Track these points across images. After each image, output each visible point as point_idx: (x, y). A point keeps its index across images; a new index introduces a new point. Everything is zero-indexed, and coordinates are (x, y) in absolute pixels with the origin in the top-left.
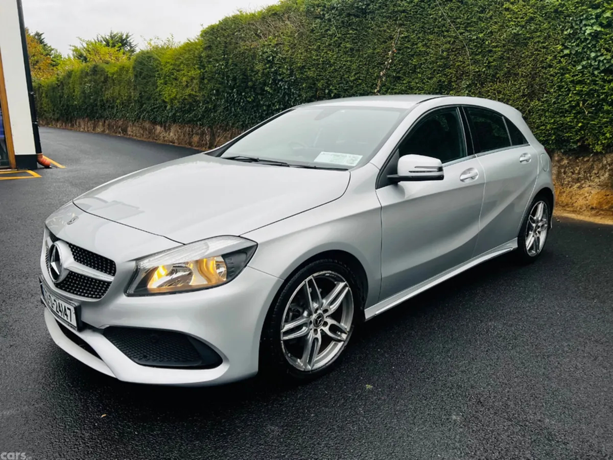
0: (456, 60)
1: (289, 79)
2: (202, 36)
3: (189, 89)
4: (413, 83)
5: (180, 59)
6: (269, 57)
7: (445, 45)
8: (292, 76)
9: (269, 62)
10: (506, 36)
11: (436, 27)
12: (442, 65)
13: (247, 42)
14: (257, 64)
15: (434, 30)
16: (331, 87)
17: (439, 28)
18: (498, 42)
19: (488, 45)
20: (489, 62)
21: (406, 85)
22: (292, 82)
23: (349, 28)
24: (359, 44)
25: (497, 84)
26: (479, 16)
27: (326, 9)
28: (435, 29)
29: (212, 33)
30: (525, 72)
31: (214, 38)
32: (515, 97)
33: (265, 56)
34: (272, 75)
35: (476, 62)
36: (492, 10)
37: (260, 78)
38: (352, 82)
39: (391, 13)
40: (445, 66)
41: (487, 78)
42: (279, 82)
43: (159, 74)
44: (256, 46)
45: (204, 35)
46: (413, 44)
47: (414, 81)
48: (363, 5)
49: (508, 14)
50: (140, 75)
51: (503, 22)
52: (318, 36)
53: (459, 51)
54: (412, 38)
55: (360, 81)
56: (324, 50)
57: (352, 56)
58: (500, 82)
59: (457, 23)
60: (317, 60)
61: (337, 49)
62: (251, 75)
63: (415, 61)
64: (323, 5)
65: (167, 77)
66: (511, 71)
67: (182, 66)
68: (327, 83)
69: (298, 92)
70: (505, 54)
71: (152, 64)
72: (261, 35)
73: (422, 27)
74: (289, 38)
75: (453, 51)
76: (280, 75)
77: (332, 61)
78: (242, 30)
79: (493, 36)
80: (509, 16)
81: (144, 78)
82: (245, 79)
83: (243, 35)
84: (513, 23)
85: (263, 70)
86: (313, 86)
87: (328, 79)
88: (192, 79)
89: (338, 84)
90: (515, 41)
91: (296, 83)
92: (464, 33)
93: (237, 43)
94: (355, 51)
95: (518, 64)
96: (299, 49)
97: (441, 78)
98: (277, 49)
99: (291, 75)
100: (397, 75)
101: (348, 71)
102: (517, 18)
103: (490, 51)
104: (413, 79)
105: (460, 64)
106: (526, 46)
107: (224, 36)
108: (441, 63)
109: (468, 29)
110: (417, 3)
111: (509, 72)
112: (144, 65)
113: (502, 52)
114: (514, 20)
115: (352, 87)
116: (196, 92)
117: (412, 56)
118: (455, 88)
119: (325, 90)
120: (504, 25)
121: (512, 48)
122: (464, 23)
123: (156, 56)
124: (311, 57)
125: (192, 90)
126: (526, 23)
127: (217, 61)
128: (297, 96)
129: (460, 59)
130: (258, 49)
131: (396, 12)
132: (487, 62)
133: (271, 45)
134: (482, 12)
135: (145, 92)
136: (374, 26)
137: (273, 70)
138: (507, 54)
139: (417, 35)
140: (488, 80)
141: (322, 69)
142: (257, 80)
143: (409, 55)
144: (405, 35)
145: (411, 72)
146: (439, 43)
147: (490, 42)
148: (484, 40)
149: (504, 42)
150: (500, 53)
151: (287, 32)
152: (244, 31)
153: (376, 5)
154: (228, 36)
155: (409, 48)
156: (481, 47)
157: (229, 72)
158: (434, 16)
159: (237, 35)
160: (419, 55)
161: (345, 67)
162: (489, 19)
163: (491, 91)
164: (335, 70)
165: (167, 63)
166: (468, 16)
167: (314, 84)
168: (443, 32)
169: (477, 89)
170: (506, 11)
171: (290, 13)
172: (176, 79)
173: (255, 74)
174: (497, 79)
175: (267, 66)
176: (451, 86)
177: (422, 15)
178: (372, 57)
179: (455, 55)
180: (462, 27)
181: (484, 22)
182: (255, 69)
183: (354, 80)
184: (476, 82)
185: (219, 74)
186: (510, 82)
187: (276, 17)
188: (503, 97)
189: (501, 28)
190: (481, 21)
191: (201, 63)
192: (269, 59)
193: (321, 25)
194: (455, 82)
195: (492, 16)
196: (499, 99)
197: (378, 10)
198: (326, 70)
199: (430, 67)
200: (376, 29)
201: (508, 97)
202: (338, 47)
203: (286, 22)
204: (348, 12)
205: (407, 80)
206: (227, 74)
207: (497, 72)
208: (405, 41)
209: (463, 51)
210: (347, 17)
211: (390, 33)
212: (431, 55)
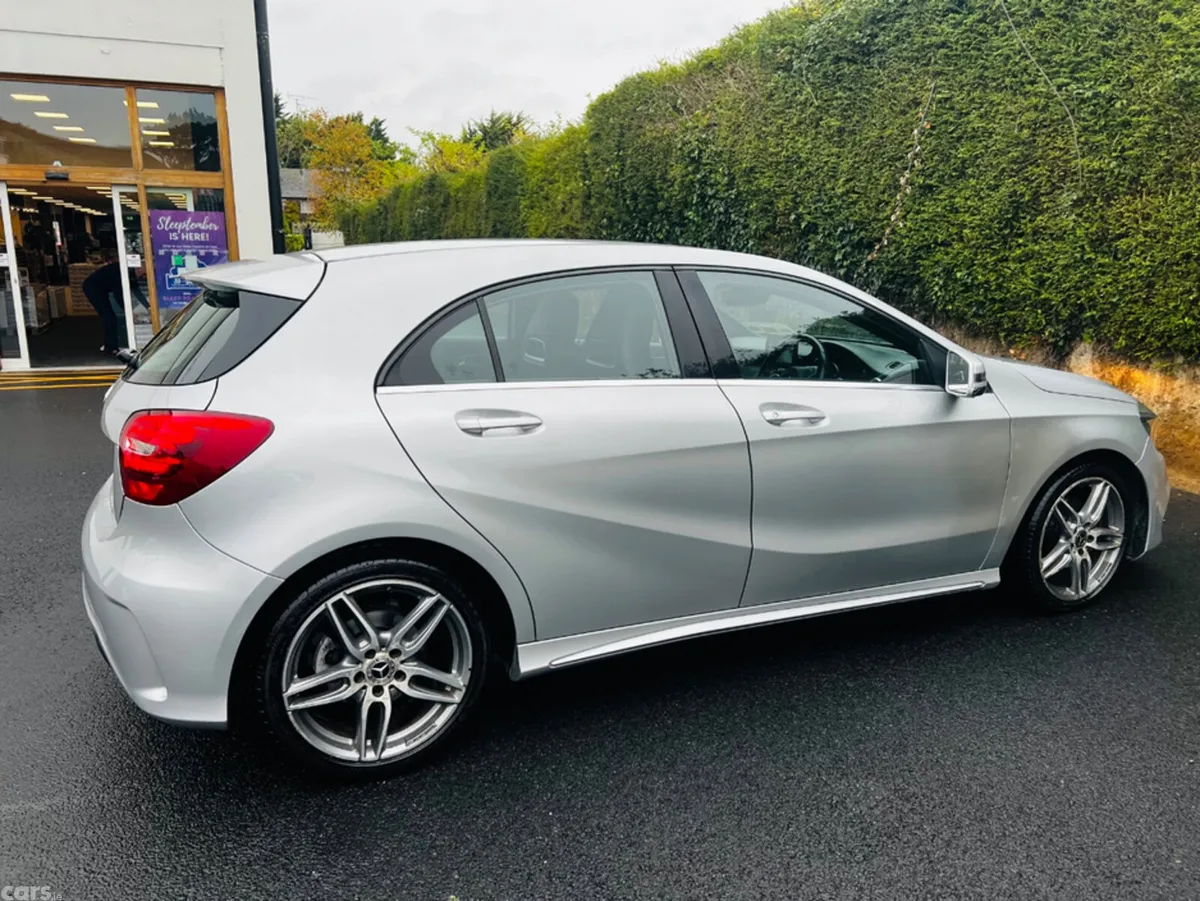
0: (1051, 146)
1: (727, 194)
2: (589, 116)
3: (566, 215)
4: (957, 200)
5: (555, 160)
6: (693, 151)
7: (1027, 114)
8: (732, 189)
9: (693, 159)
10: (1162, 89)
11: (1008, 76)
12: (1018, 158)
13: (658, 124)
14: (672, 166)
15: (1003, 82)
16: (800, 210)
17: (1015, 77)
18: (1143, 102)
19: (1121, 110)
20: (1123, 150)
21: (943, 203)
22: (732, 199)
23: (837, 86)
24: (856, 118)
25: (1141, 197)
26: (1103, 47)
27: (796, 51)
28: (1007, 80)
29: (602, 109)
31: (604, 118)
32: (1183, 227)
33: (686, 150)
34: (697, 186)
35: (1094, 150)
36: (1132, 30)
37: (677, 193)
38: (839, 198)
39: (917, 51)
40: (1026, 160)
41: (1118, 184)
42: (709, 200)
43: (523, 190)
44: (673, 130)
45: (591, 112)
46: (960, 114)
47: (961, 194)
48: (863, 38)
49: (1167, 38)
50: (495, 192)
51: (1156, 56)
52: (778, 106)
53: (1057, 126)
54: (958, 102)
55: (855, 196)
56: (788, 134)
57: (841, 145)
58: (1148, 194)
59: (1054, 64)
60: (777, 155)
61: (813, 131)
62: (661, 189)
63: (962, 152)
64: (791, 42)
65: (535, 195)
66: (1175, 169)
67: (556, 174)
68: (793, 200)
69: (742, 220)
70: (1160, 129)
71: (512, 171)
72: (683, 109)
73: (981, 77)
74: (730, 112)
75: (1045, 127)
76: (712, 186)
77: (803, 155)
78: (650, 101)
79: (1133, 90)
80: (1170, 42)
81: (500, 197)
82: (652, 195)
83: (651, 111)
84: (1179, 58)
85: (683, 176)
86: (769, 208)
87: (795, 193)
88: (571, 199)
89: (814, 203)
90: (1182, 99)
91: (739, 201)
92: (1068, 84)
93: (641, 127)
94: (846, 134)
95: (1189, 152)
96: (746, 133)
97: (1016, 187)
98: (708, 135)
99: (730, 185)
100: (928, 182)
101: (833, 177)
102: (1187, 46)
103: (1126, 124)
104: (960, 191)
105: (1057, 153)
107: (620, 114)
108: (1015, 154)
109: (1077, 76)
110: (972, 26)
111: (1169, 170)
112: (502, 173)
113: (1152, 126)
115: (838, 209)
116: (577, 222)
117: (959, 139)
118: (1048, 208)
119: (790, 215)
120: (1158, 63)
121: (1175, 115)
122: (1069, 64)
123: (520, 156)
124: (766, 149)
125: (571, 218)
127: (608, 163)
128: (741, 227)
129: (1060, 143)
130: (676, 137)
131: (929, 47)
132: (1119, 148)
133: (697, 127)
134: (1109, 36)
135: (501, 223)
136: (885, 79)
137: (699, 176)
138: (1164, 129)
139: (969, 94)
140: (1121, 189)
141: (786, 172)
142: (671, 197)
143: (952, 138)
144: (945, 96)
145: (954, 174)
146: (1014, 111)
147: (1125, 102)
148: (1111, 99)
149: (1156, 102)
150: (1148, 128)
151: (727, 101)
152: (654, 102)
153: (889, 36)
154: (627, 113)
155: (951, 123)
156: (1106, 114)
157: (626, 184)
158: (1006, 51)
159: (641, 111)
160: (973, 137)
161: (826, 168)
162: (1124, 52)
163: (1126, 214)
164: (809, 174)
165: (536, 167)
166: (1079, 47)
167: (771, 203)
168: (1023, 84)
169: (1096, 211)
170: (1164, 31)
171: (736, 61)
172: (546, 198)
174: (1142, 186)
175: (690, 169)
176: (1039, 205)
177: (979, 50)
178: (879, 144)
179: (1049, 136)
180: (1065, 72)
181: (1112, 59)
182: (669, 177)
183: (843, 194)
184: (1094, 195)
185: (610, 186)
186: (1171, 195)
187: (712, 71)
188: (1155, 227)
189: (1152, 69)
190: (1106, 55)
191: (586, 166)
192: (692, 155)
193: (786, 83)
194: (1047, 194)
195: (1131, 44)
196: (1146, 234)
197: (894, 45)
198: (792, 175)
199: (994, 163)
200: (886, 87)
201: (1166, 229)
202: (816, 127)
203: (727, 81)
204: (835, 52)
205: (947, 192)
206: (622, 186)
207: (1141, 171)
208: (945, 108)
209: (1066, 126)
210: (835, 63)
211: (914, 92)
212: (998, 137)
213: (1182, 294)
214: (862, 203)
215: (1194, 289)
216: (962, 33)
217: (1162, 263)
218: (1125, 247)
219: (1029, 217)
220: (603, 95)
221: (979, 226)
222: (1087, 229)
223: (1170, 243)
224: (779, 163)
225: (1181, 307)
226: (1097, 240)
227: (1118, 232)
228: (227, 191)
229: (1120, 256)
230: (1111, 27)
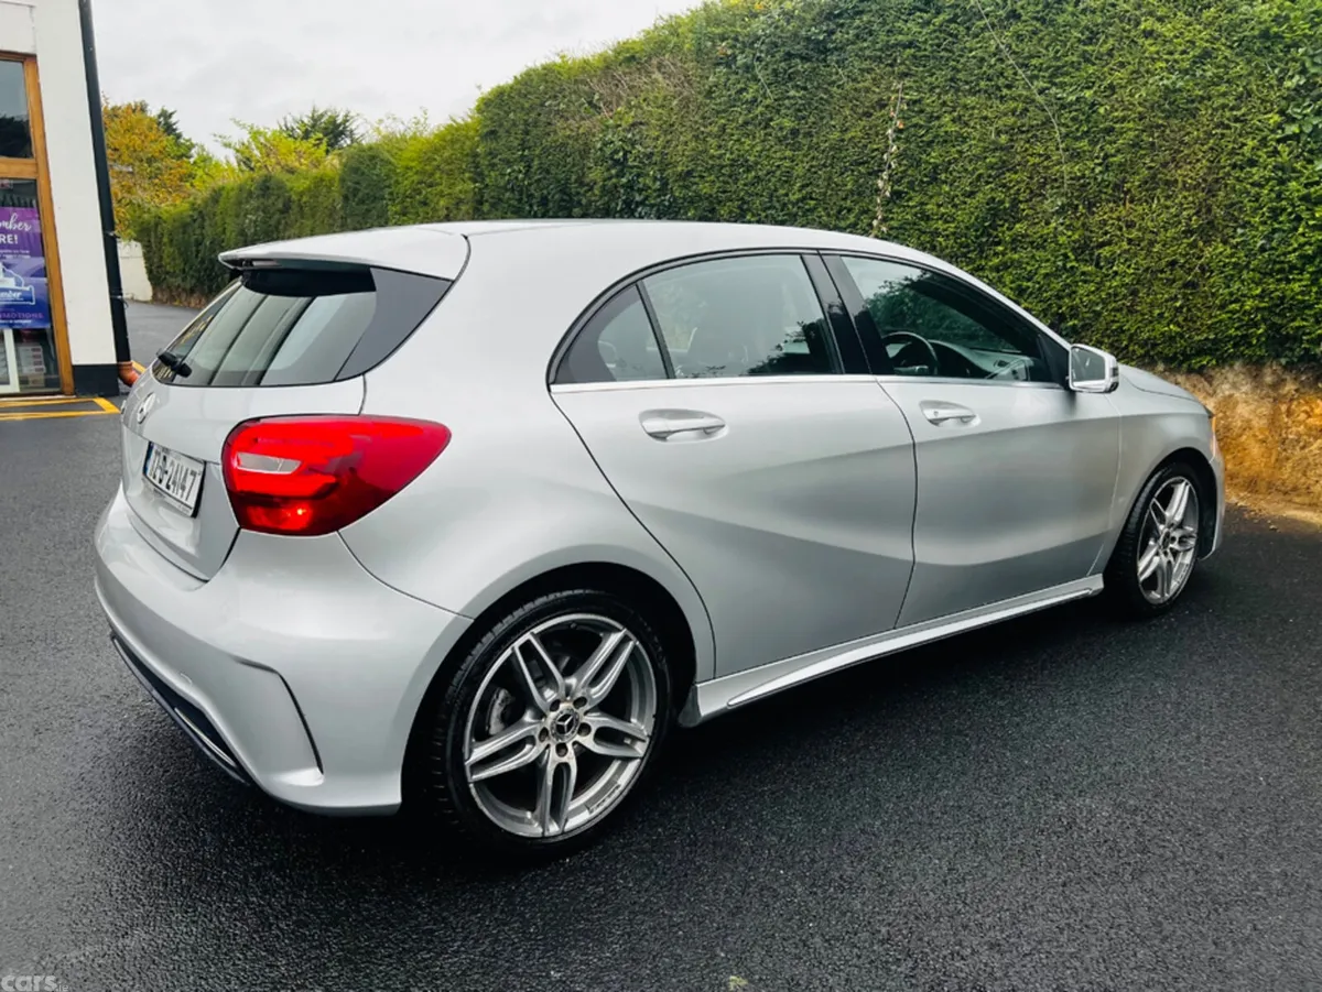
0: (1030, 152)
1: (659, 200)
2: (479, 110)
4: (929, 207)
5: (435, 160)
6: (616, 152)
7: (1004, 119)
8: (665, 195)
9: (617, 162)
10: (1147, 94)
11: (982, 79)
12: (996, 163)
13: (571, 121)
14: (590, 168)
15: (978, 85)
17: (989, 80)
18: (1127, 109)
19: (1103, 116)
20: (1106, 157)
21: (914, 210)
22: (665, 206)
23: (790, 85)
24: (812, 119)
25: (1124, 204)
26: (1085, 51)
27: (738, 45)
28: (982, 83)
29: (498, 104)
30: (1191, 178)
31: (502, 113)
32: (1168, 235)
33: (608, 151)
34: (622, 191)
35: (1076, 156)
36: (1113, 36)
37: (597, 198)
38: (794, 204)
39: (881, 50)
40: (1004, 167)
41: (1100, 192)
42: (637, 206)
43: (391, 194)
44: (590, 129)
45: (483, 107)
46: (931, 118)
47: (933, 201)
48: (819, 34)
49: (1151, 45)
50: (355, 196)
51: (1139, 63)
52: (720, 104)
53: (1036, 132)
54: (928, 105)
55: (813, 202)
56: (733, 135)
57: (796, 147)
58: (1131, 201)
59: (1032, 68)
60: (719, 158)
61: (762, 133)
62: (578, 193)
63: (934, 156)
64: (733, 35)
65: (408, 200)
66: (1159, 176)
67: (437, 175)
68: (740, 207)
70: (1144, 136)
71: (377, 171)
72: (602, 105)
73: (952, 80)
74: (660, 111)
75: (1023, 132)
76: (640, 191)
77: (752, 159)
78: (560, 96)
79: (1115, 96)
80: (1153, 49)
81: (362, 202)
82: (566, 201)
83: (562, 106)
84: (1163, 65)
85: (605, 180)
87: (742, 199)
88: (457, 204)
89: (765, 210)
90: (1167, 106)
91: (673, 208)
92: (1048, 89)
94: (801, 136)
95: (1174, 159)
96: (681, 133)
97: (994, 194)
98: (633, 135)
99: (663, 189)
101: (786, 182)
102: (1171, 53)
103: (1109, 130)
104: (931, 197)
105: (1037, 160)
106: (1194, 117)
107: (523, 109)
108: (994, 160)
109: (1057, 81)
110: (941, 26)
111: (1153, 177)
112: (363, 173)
113: (1137, 132)
114: (1165, 57)
117: (930, 144)
118: (1027, 215)
120: (1142, 69)
121: (1160, 122)
122: (1048, 68)
123: (387, 156)
124: (706, 151)
126: (1195, 62)
127: (508, 163)
129: (1039, 148)
130: (594, 135)
131: (893, 46)
132: (1102, 155)
133: (620, 126)
134: (1090, 41)
136: (845, 79)
137: (624, 180)
138: (1149, 136)
139: (939, 98)
140: (1103, 196)
141: (730, 176)
142: (590, 202)
143: (922, 142)
144: (914, 98)
145: (925, 179)
146: (990, 115)
147: (1108, 108)
148: (1093, 105)
149: (1141, 109)
150: (1131, 134)
151: (656, 98)
152: (564, 97)
153: (848, 33)
154: (532, 108)
155: (921, 127)
156: (1088, 121)
157: (533, 187)
158: (980, 53)
159: (550, 106)
160: (946, 141)
161: (778, 173)
162: (1106, 57)
163: (1111, 222)
164: (759, 179)
165: (408, 168)
166: (1057, 52)
167: (713, 210)
168: (998, 88)
169: (1078, 218)
170: (1146, 37)
171: (664, 55)
172: (425, 204)
173: (586, 192)
174: (1126, 193)
175: (613, 172)
176: (1018, 212)
177: (950, 51)
178: (838, 148)
179: (1028, 142)
180: (1044, 77)
181: (1094, 64)
182: (587, 180)
183: (798, 201)
184: (1076, 202)
185: (512, 190)
186: (1156, 201)
187: (633, 65)
188: (1140, 234)
189: (1135, 76)
190: (1087, 61)
191: (477, 167)
192: (616, 157)
193: (729, 79)
194: (1026, 201)
195: (1112, 49)
196: (1130, 241)
197: (853, 43)
198: (737, 179)
199: (970, 169)
200: (847, 87)
201: (1151, 236)
202: (765, 128)
203: (654, 76)
204: (787, 49)
205: (917, 199)
206: (528, 190)
207: (1125, 178)
208: (913, 111)
209: (1046, 132)
210: (785, 60)
211: (879, 93)
212: (973, 142)
213: (1167, 301)
214: (820, 209)
215: (1179, 296)
216: (930, 33)
217: (1147, 270)
218: (1108, 255)
219: (1007, 225)
220: (499, 87)
221: (954, 234)
222: (1070, 237)
223: (1155, 250)
224: (723, 167)
225: (1166, 315)
226: (1079, 248)
227: (1101, 240)
228: (41, 183)
229: (1102, 264)
230: (1092, 32)
